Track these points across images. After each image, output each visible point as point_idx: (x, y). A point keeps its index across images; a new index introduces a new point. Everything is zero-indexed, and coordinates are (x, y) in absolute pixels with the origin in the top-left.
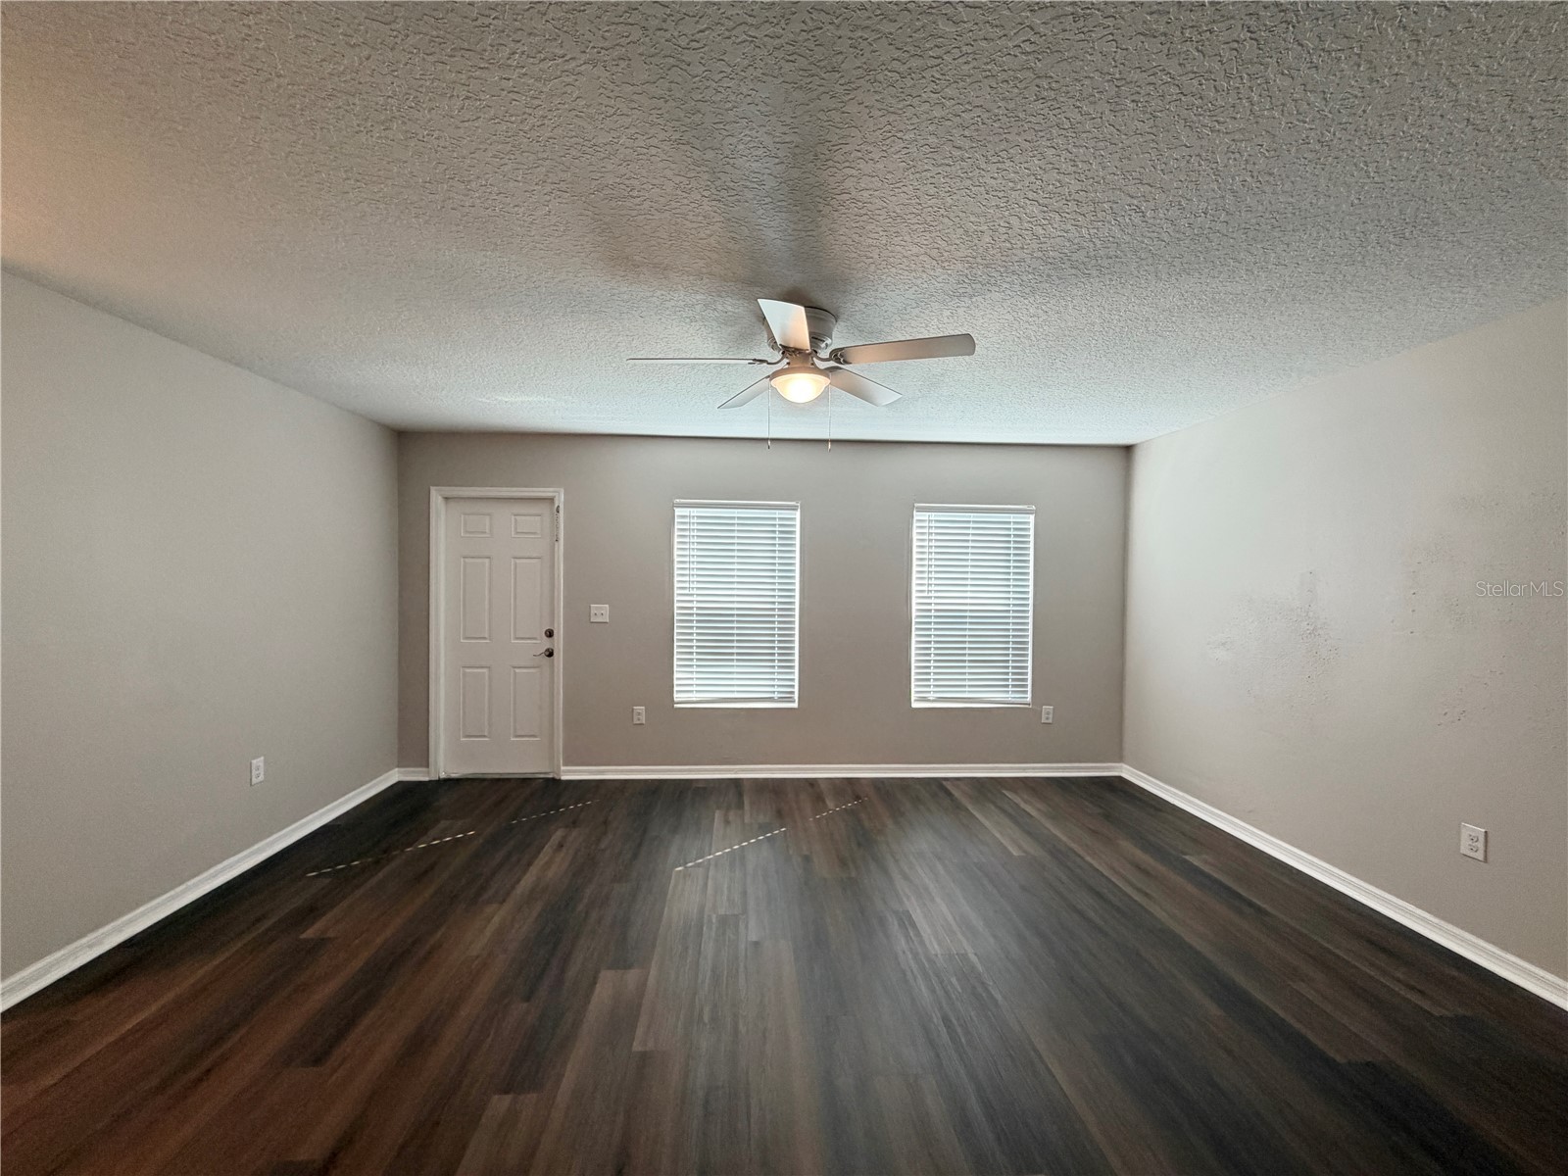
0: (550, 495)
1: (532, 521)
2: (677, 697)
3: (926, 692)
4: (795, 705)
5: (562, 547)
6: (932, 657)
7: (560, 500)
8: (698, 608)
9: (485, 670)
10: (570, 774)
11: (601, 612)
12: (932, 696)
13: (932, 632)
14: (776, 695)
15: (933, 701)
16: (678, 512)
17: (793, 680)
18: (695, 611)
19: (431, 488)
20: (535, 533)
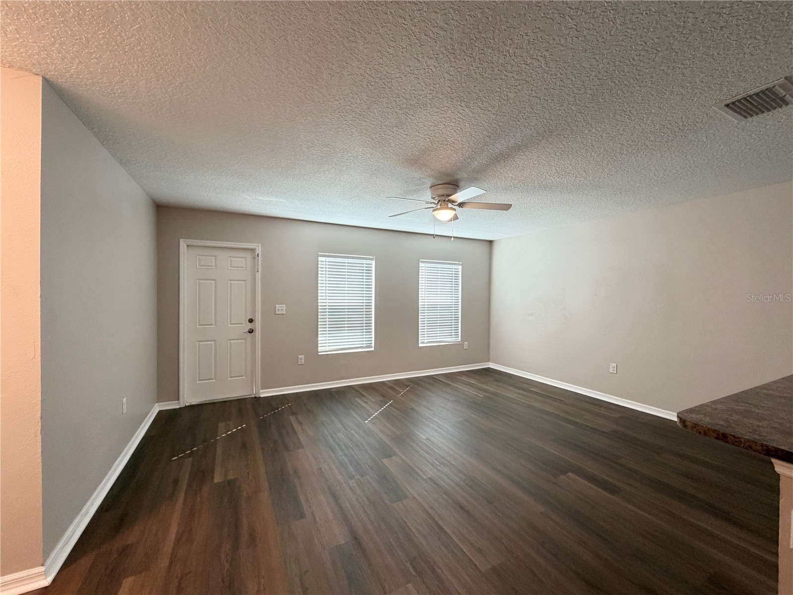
0: (254, 247)
1: (241, 261)
2: (320, 349)
3: (425, 339)
4: (373, 349)
5: (260, 276)
6: (426, 325)
7: (259, 250)
8: (329, 306)
9: (213, 342)
10: (265, 393)
11: (281, 308)
12: (426, 341)
13: (426, 314)
14: (364, 345)
15: (427, 343)
16: (320, 259)
17: (372, 338)
18: (327, 307)
19: (181, 240)
20: (242, 267)
